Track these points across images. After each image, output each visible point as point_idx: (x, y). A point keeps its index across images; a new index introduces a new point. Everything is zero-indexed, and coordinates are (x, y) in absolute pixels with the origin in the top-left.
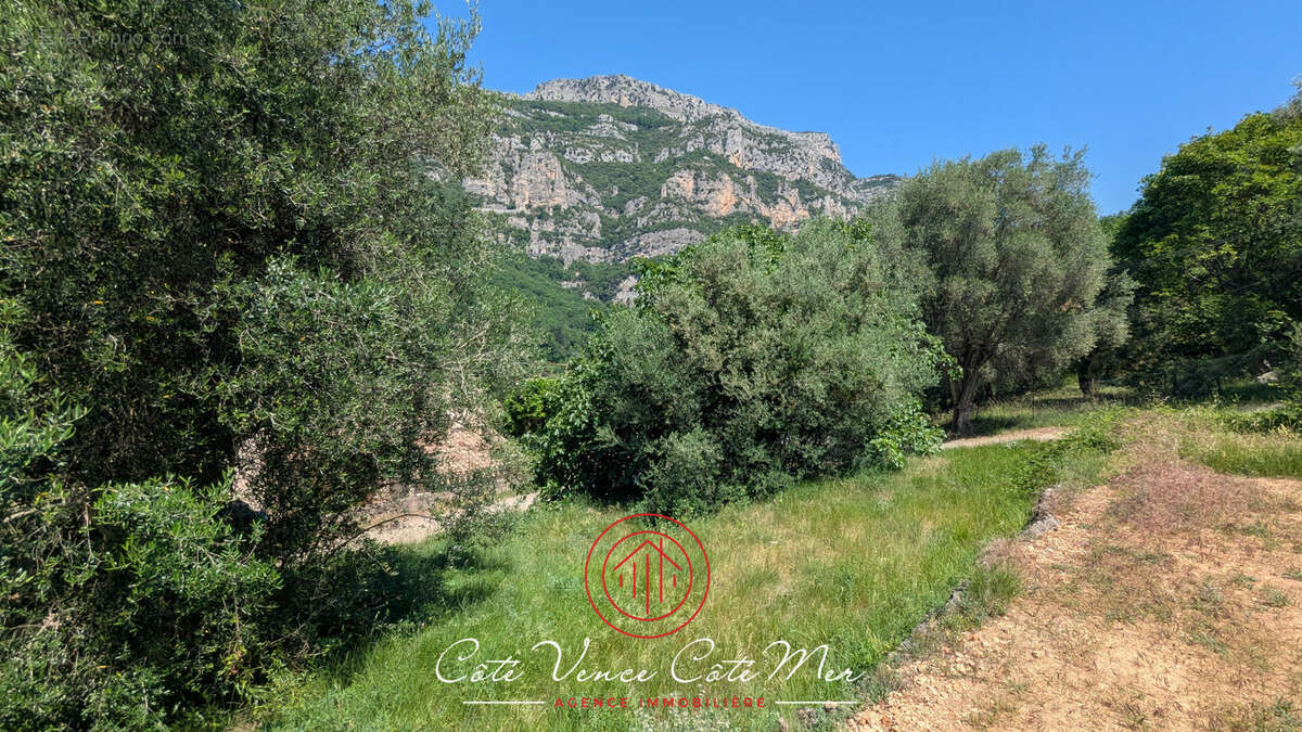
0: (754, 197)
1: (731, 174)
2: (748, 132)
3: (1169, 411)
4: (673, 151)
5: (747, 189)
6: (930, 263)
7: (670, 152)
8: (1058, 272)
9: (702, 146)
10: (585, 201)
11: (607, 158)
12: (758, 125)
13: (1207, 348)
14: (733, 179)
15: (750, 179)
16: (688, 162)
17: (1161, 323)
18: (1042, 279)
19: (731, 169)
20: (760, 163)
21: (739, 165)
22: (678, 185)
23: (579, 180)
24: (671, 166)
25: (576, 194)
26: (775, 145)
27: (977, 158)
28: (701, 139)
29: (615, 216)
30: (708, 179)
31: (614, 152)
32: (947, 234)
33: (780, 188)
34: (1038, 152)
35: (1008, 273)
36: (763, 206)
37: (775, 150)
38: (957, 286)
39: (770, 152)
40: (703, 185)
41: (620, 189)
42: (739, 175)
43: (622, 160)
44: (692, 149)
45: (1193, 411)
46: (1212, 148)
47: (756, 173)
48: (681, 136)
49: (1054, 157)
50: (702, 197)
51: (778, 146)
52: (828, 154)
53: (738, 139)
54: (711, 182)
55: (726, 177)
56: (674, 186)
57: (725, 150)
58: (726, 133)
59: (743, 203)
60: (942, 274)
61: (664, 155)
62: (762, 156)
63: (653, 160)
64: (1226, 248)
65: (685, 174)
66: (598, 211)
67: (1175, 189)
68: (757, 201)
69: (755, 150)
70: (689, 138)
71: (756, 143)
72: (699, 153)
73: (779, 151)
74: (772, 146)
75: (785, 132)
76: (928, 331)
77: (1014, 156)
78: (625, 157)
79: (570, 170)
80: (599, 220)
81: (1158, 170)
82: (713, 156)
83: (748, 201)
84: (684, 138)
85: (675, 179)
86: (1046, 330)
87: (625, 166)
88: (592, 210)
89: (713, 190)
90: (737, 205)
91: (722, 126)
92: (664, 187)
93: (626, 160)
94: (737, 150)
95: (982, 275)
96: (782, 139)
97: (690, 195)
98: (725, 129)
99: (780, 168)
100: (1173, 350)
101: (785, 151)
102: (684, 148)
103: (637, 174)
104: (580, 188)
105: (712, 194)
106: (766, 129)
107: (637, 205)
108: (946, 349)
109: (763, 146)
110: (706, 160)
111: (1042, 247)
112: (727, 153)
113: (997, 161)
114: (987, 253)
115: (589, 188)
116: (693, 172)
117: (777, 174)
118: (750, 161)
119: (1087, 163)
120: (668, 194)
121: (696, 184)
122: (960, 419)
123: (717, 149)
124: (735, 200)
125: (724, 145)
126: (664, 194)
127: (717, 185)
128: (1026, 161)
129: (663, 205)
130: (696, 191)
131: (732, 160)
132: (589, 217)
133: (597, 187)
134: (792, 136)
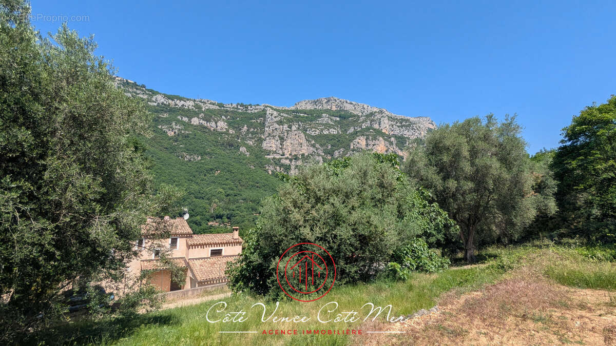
0: (395, 147)
1: (383, 137)
2: (390, 118)
4: (356, 128)
5: (391, 143)
7: (354, 129)
9: (369, 125)
10: (315, 151)
11: (326, 132)
12: (396, 115)
14: (384, 139)
15: (393, 139)
16: (362, 133)
19: (383, 135)
20: (397, 132)
21: (387, 133)
22: (358, 143)
23: (313, 142)
24: (356, 134)
25: (312, 148)
26: (404, 123)
28: (369, 122)
29: (329, 157)
30: (372, 140)
31: (329, 130)
33: (407, 143)
36: (399, 151)
37: (404, 125)
39: (402, 127)
40: (370, 142)
41: (332, 146)
42: (387, 138)
43: (332, 133)
44: (365, 127)
47: (395, 136)
48: (359, 121)
50: (370, 147)
51: (405, 124)
52: (431, 126)
53: (386, 121)
54: (374, 141)
55: (381, 139)
56: (356, 143)
57: (380, 127)
58: (380, 119)
59: (390, 150)
61: (352, 130)
62: (398, 129)
63: (346, 132)
65: (362, 138)
66: (321, 155)
68: (397, 149)
69: (394, 126)
70: (363, 122)
71: (395, 123)
72: (368, 129)
73: (406, 126)
74: (403, 124)
75: (409, 118)
78: (333, 132)
79: (309, 138)
80: (322, 160)
82: (375, 130)
83: (392, 149)
84: (361, 122)
85: (357, 140)
87: (334, 135)
88: (319, 155)
89: (375, 145)
90: (387, 151)
91: (378, 116)
92: (352, 144)
93: (334, 133)
94: (385, 126)
96: (407, 121)
97: (364, 147)
98: (380, 117)
99: (407, 133)
101: (409, 126)
102: (361, 127)
103: (340, 139)
104: (313, 146)
105: (374, 146)
106: (399, 117)
107: (339, 152)
109: (398, 124)
110: (371, 132)
112: (381, 128)
115: (318, 146)
116: (365, 137)
117: (405, 136)
118: (392, 131)
120: (354, 147)
121: (367, 142)
123: (376, 126)
124: (385, 149)
125: (379, 124)
126: (352, 147)
127: (377, 142)
129: (351, 152)
130: (367, 145)
131: (383, 131)
132: (317, 158)
133: (321, 145)
134: (412, 119)
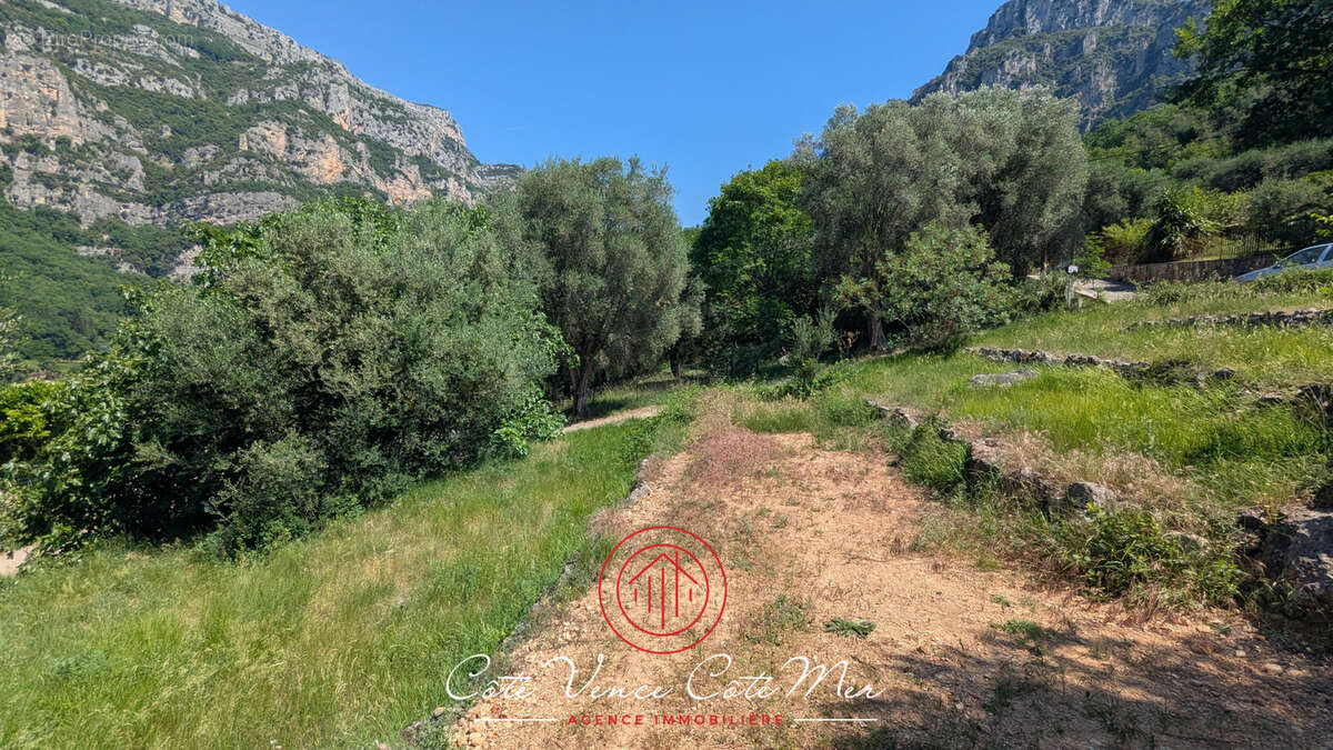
0: (366, 168)
1: (335, 136)
2: (354, 91)
3: (727, 388)
4: (255, 95)
5: (357, 156)
6: (549, 256)
7: (250, 96)
8: (653, 273)
9: (296, 96)
10: (115, 138)
11: (151, 85)
12: (368, 86)
13: (752, 339)
14: (339, 143)
15: (361, 146)
16: (276, 112)
17: (723, 319)
18: (640, 278)
19: (336, 131)
20: (372, 130)
21: (346, 127)
22: (264, 138)
23: (103, 107)
24: (252, 113)
25: (98, 126)
26: (389, 112)
27: (588, 160)
28: (295, 87)
29: (168, 165)
30: (305, 137)
31: (162, 80)
32: (563, 230)
33: (397, 162)
34: (634, 163)
35: (614, 268)
36: (378, 179)
37: (390, 118)
38: (572, 279)
39: (385, 119)
40: (299, 143)
41: (174, 130)
42: (347, 140)
43: (175, 92)
44: (282, 97)
45: (741, 388)
46: (752, 182)
47: (368, 141)
48: (266, 78)
49: (647, 172)
50: (299, 157)
52: (451, 133)
53: (345, 97)
54: (310, 142)
55: (330, 139)
56: (258, 139)
57: (327, 107)
58: (328, 87)
59: (353, 173)
60: (560, 267)
61: (241, 97)
62: (375, 123)
63: (225, 100)
64: (760, 261)
65: (274, 126)
66: (140, 156)
67: (730, 212)
68: (371, 173)
69: (365, 114)
70: (277, 83)
71: (366, 106)
72: (292, 105)
73: (396, 121)
74: (387, 113)
75: (401, 101)
76: (549, 321)
77: (616, 164)
78: (181, 89)
79: (84, 92)
80: (140, 166)
81: (718, 194)
82: (313, 112)
83: (359, 171)
84: (270, 82)
85: (260, 129)
86: (644, 323)
87: (180, 101)
88: (129, 152)
89: (314, 152)
90: (345, 174)
91: (322, 77)
92: (243, 138)
93: (183, 93)
94: (342, 109)
95: (593, 270)
96: (398, 108)
97: (281, 153)
98: (326, 82)
99: (397, 139)
100: (730, 339)
101: (402, 121)
102: (270, 94)
103: (201, 115)
104: (106, 120)
105: (312, 156)
106: (379, 92)
107: (203, 155)
108: (564, 339)
109: (375, 111)
110: (301, 115)
111: (639, 248)
112: (329, 111)
113: (603, 166)
114: (597, 250)
115: (122, 122)
116: (285, 126)
117: (393, 145)
118: (360, 125)
119: (670, 179)
120: (250, 148)
121: (290, 141)
122: (580, 404)
123: (316, 103)
124: (342, 168)
125: (326, 100)
126: (244, 147)
127: (318, 146)
128: (626, 171)
129: (243, 161)
130: (290, 149)
131: (337, 120)
132: (123, 161)
133: (136, 123)
134: (409, 107)
